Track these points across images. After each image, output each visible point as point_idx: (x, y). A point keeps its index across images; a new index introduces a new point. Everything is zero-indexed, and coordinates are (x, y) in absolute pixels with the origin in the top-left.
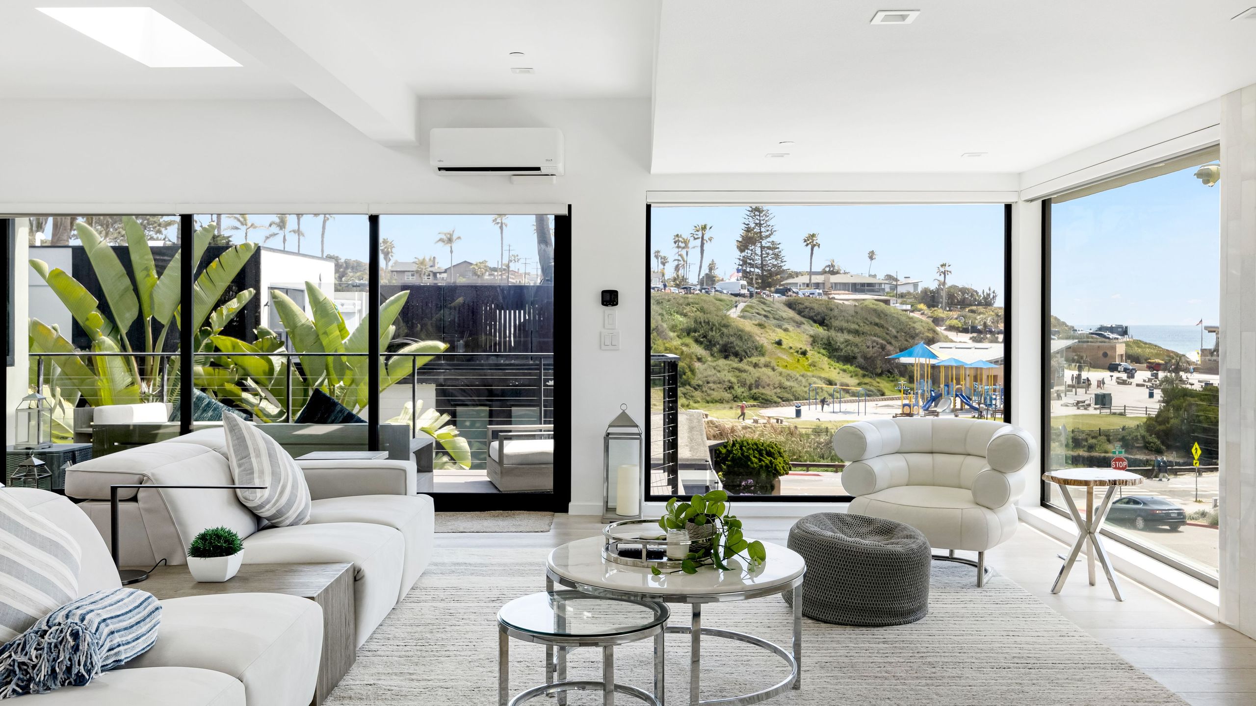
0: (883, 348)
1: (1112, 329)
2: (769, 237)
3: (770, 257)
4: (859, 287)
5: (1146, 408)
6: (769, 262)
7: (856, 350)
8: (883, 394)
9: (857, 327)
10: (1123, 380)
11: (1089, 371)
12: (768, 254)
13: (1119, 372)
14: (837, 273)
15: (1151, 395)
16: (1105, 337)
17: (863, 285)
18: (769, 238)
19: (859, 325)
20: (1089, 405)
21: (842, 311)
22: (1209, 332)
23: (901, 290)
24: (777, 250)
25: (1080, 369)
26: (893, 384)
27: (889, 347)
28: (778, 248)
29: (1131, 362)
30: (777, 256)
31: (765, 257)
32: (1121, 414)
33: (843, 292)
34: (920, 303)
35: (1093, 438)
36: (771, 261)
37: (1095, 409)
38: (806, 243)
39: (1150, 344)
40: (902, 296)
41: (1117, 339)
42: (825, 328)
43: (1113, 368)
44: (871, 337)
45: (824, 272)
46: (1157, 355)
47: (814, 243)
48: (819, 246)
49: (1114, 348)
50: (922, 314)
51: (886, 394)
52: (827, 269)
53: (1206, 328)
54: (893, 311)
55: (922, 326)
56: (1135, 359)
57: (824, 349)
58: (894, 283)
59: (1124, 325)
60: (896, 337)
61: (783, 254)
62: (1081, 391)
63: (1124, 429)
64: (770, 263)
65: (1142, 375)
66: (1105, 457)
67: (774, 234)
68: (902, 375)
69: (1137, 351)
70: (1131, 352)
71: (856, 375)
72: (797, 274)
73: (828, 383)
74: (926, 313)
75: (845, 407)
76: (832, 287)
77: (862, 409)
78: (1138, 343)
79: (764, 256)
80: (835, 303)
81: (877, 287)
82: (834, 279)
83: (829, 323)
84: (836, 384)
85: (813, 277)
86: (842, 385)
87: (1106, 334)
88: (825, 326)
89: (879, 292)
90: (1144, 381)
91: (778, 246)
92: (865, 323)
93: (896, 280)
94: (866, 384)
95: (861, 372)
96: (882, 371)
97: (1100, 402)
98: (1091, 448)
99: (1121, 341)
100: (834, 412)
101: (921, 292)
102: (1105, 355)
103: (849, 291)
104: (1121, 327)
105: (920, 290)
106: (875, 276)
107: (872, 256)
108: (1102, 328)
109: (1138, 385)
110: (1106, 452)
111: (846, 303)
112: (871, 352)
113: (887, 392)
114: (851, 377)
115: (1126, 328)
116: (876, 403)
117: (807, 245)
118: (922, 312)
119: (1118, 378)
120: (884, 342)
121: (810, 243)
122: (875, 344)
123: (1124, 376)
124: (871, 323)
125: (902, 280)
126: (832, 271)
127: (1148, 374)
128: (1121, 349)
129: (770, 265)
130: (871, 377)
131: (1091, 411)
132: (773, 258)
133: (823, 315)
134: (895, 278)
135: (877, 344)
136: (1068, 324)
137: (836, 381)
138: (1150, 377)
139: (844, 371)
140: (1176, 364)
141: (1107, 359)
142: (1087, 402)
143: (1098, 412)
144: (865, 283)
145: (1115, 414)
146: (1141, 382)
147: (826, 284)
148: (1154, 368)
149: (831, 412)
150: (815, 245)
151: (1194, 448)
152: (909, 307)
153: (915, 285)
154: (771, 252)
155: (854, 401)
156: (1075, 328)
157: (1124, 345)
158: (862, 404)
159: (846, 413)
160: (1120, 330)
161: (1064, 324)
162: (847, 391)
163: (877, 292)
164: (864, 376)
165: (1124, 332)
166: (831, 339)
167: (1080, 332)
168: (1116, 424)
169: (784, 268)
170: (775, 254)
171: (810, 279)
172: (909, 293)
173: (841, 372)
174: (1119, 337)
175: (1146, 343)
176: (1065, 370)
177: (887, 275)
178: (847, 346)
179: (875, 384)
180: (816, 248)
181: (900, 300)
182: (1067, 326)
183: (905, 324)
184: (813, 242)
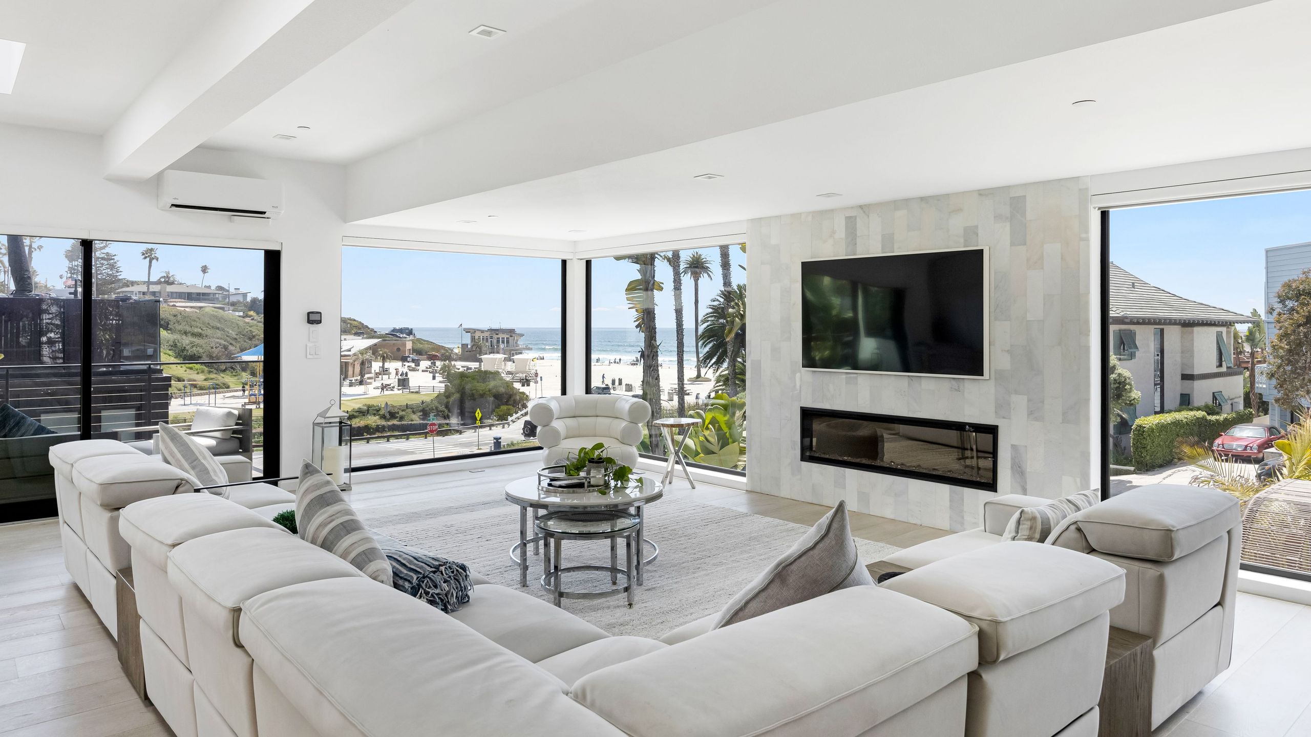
0: (226, 348)
1: (401, 331)
2: (104, 248)
3: (104, 267)
4: (194, 296)
5: (434, 387)
6: (104, 271)
7: (201, 350)
8: (228, 387)
9: (200, 330)
10: (413, 368)
11: (390, 362)
12: (103, 264)
13: (408, 362)
14: (172, 283)
15: (434, 378)
16: (397, 336)
17: (199, 294)
18: (104, 250)
19: (202, 329)
20: (394, 387)
21: (185, 317)
22: (466, 332)
23: (233, 299)
24: (112, 261)
25: (384, 360)
26: (236, 378)
27: (231, 348)
28: (114, 259)
29: (416, 354)
30: (112, 267)
31: (98, 267)
32: (417, 392)
33: (179, 300)
34: (250, 310)
35: (403, 411)
36: (106, 271)
37: (399, 390)
38: (144, 256)
39: (427, 341)
40: (233, 304)
41: (406, 338)
42: (169, 332)
43: (404, 359)
44: (214, 339)
45: (159, 282)
46: (433, 349)
47: (153, 256)
48: (157, 259)
49: (405, 345)
50: (252, 319)
51: (231, 386)
52: (163, 280)
53: (465, 330)
54: (231, 317)
55: (257, 329)
56: (419, 352)
57: (170, 350)
58: (227, 293)
59: (410, 327)
60: (236, 339)
61: (119, 264)
62: (385, 377)
63: (423, 403)
64: (105, 273)
65: (425, 364)
66: (411, 424)
67: (109, 246)
68: (244, 370)
69: (419, 346)
70: (416, 347)
71: (203, 372)
72: (133, 283)
73: (176, 380)
74: (255, 318)
75: (195, 399)
76: (168, 296)
77: (212, 401)
78: (419, 340)
79: (98, 265)
80: (178, 310)
81: (211, 296)
82: (170, 289)
83: (173, 328)
84: (184, 381)
85: (151, 286)
86: (189, 380)
87: (397, 334)
88: (168, 330)
89: (214, 300)
90: (427, 368)
91: (113, 258)
92: (207, 327)
93: (228, 291)
94: (212, 379)
95: (206, 369)
96: (226, 368)
97: (401, 384)
98: (402, 418)
99: (409, 339)
100: (185, 405)
101: (251, 301)
102: (398, 350)
103: (185, 299)
104: (407, 329)
105: (249, 299)
106: (209, 287)
107: (204, 270)
108: (394, 330)
109: (423, 371)
110: (412, 421)
111: (187, 309)
112: (215, 352)
113: (232, 385)
114: (198, 373)
115: (412, 329)
116: (223, 394)
117: (145, 258)
118: (252, 318)
119: (408, 366)
120: (226, 343)
121: (149, 256)
122: (218, 345)
123: (413, 365)
124: (213, 327)
125: (232, 291)
126: (168, 281)
127: (428, 363)
128: (409, 345)
129: (105, 274)
130: (216, 373)
131: (396, 391)
132: (107, 268)
133: (167, 320)
134: (227, 290)
135: (220, 345)
136: (370, 327)
137: (184, 378)
138: (430, 365)
139: (191, 368)
140: (447, 356)
141: (400, 352)
142: (392, 385)
143: (401, 391)
144: (200, 293)
145: (412, 392)
146: (425, 369)
147: (162, 293)
148: (432, 358)
149: (182, 405)
150: (153, 259)
151: (477, 413)
152: (241, 314)
153: (245, 295)
154: (105, 262)
155: (204, 394)
156: (375, 330)
157: (411, 342)
158: (212, 396)
159: (196, 404)
160: (407, 331)
161: (367, 327)
162: (195, 386)
163: (212, 300)
164: (210, 372)
165: (410, 332)
166: (176, 341)
167: (378, 333)
168: (415, 400)
169: (120, 277)
170: (110, 265)
171: (148, 289)
172: (239, 302)
173: (188, 370)
174: (407, 336)
175: (425, 341)
176: (373, 363)
177: (218, 286)
178: (193, 347)
179: (220, 378)
180: (154, 261)
181: (232, 308)
182: (369, 328)
183: (243, 328)
184: (151, 255)
